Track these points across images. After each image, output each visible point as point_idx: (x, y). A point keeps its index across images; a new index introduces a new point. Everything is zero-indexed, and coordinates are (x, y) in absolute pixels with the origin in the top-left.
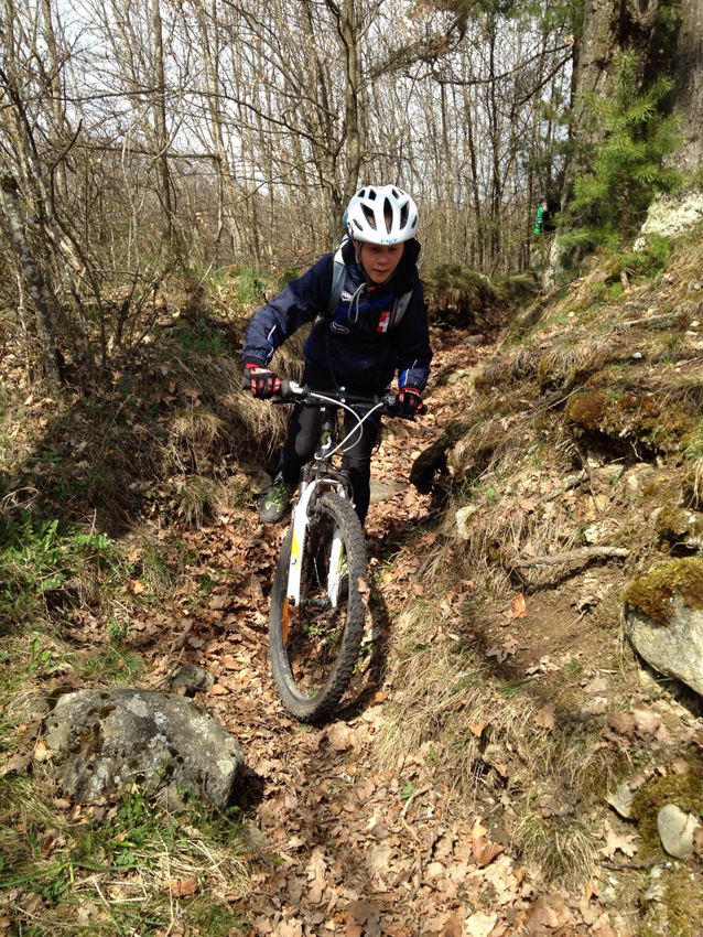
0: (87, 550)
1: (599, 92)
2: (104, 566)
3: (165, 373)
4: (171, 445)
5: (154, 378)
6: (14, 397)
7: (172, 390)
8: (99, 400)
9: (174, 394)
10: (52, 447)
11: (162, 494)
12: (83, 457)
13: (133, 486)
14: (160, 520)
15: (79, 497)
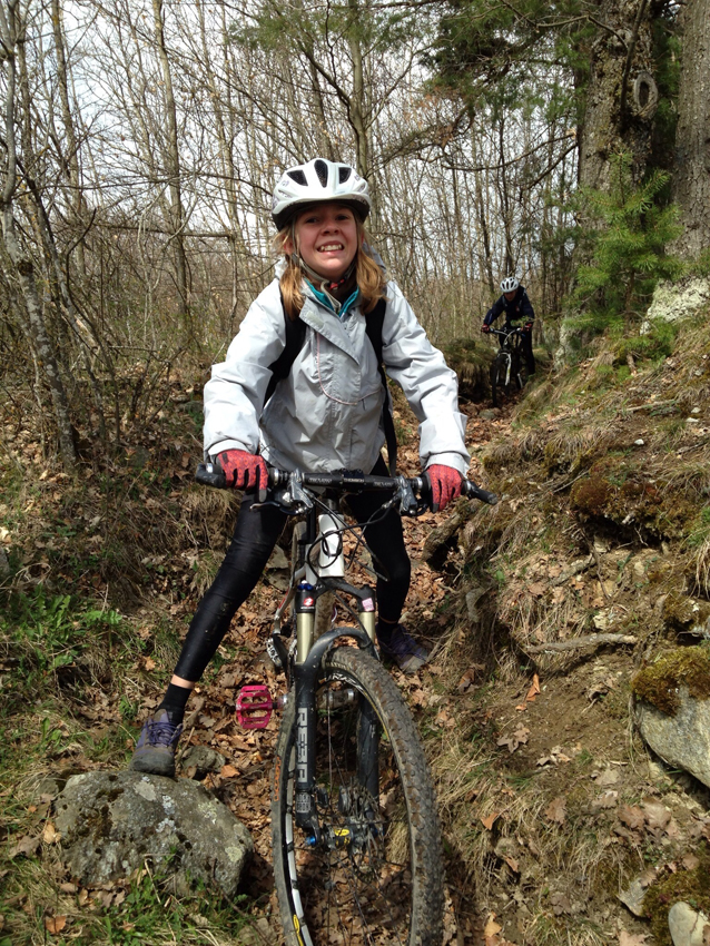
0: (99, 626)
1: (602, 181)
2: (116, 641)
3: (178, 448)
4: (183, 519)
5: (167, 453)
6: (29, 472)
7: (185, 464)
8: (113, 475)
9: (187, 469)
10: (66, 521)
11: (175, 569)
12: (97, 531)
13: (145, 560)
14: (173, 594)
15: (92, 572)
